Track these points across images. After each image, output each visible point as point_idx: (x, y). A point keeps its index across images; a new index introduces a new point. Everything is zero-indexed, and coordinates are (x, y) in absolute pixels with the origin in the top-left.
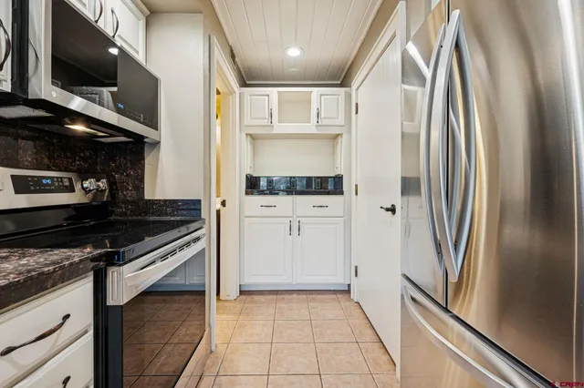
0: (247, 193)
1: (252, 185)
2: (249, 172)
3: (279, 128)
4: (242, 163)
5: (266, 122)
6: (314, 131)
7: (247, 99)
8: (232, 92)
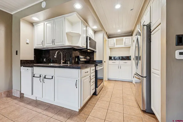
0: (109, 60)
1: (110, 58)
2: (110, 55)
3: (116, 46)
4: (108, 54)
5: (113, 45)
6: (124, 46)
7: (109, 41)
8: (106, 40)
